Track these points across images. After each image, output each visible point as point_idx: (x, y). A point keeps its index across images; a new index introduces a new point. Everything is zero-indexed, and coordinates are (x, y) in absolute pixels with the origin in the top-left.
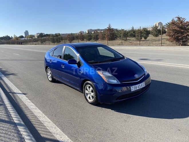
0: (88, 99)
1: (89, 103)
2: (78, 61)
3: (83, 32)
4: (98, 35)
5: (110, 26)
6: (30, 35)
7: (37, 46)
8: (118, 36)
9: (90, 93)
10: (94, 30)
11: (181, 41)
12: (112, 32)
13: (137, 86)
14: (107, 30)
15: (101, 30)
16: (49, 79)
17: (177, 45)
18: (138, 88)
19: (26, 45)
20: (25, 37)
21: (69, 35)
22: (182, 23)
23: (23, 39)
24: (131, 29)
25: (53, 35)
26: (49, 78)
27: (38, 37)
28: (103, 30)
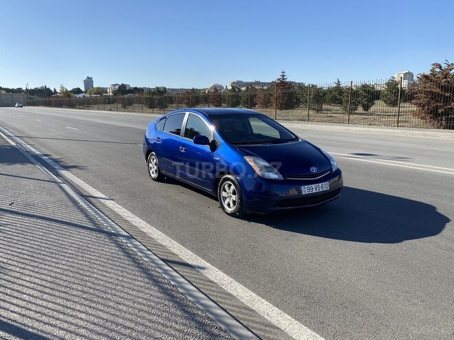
0: (226, 207)
1: (227, 213)
2: (211, 139)
3: (221, 87)
4: (255, 96)
5: (283, 76)
6: (97, 88)
7: (114, 112)
8: (301, 100)
9: (230, 197)
10: (247, 83)
11: (444, 119)
12: (287, 91)
13: (313, 186)
14: (278, 85)
15: (264, 84)
16: (152, 175)
17: (433, 126)
18: (314, 191)
19: (89, 109)
20: (86, 92)
21: (187, 92)
22: (446, 78)
23: (81, 95)
24: (335, 85)
25: (149, 91)
26: (153, 173)
27: (115, 93)
28: (269, 83)
